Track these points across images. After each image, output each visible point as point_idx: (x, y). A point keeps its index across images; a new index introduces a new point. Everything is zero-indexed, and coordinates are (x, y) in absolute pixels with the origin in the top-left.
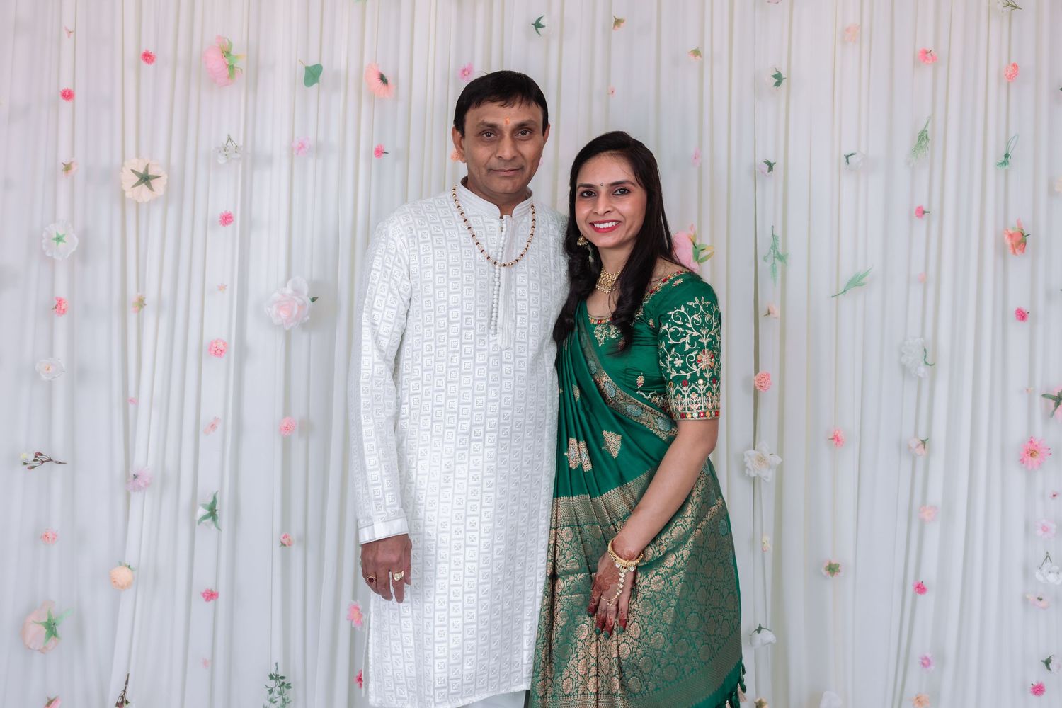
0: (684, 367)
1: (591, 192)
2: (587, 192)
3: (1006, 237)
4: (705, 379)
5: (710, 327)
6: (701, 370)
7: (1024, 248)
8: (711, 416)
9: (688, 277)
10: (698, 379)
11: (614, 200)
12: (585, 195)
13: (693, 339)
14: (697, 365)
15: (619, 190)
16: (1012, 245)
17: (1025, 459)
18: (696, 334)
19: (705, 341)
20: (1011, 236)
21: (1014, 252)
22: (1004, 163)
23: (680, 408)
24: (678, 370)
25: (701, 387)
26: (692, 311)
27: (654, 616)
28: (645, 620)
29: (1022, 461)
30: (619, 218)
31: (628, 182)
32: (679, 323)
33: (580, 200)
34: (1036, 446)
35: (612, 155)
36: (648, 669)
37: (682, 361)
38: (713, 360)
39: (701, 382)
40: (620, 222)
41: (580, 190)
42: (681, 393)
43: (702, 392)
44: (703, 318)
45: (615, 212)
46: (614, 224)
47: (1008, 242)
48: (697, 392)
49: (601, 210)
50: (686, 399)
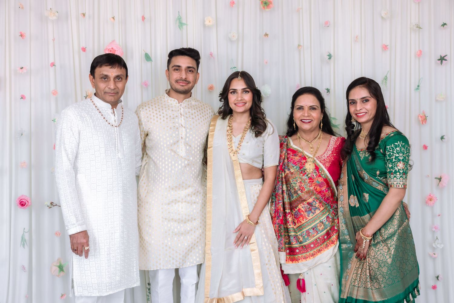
0: (392, 168)
1: (354, 102)
2: (353, 102)
3: (419, 117)
4: (400, 173)
5: (404, 153)
6: (398, 169)
7: (426, 122)
8: (401, 187)
9: (396, 133)
10: (397, 172)
11: (363, 104)
12: (352, 103)
13: (396, 157)
14: (397, 167)
15: (365, 100)
16: (422, 120)
17: (428, 202)
18: (397, 155)
19: (401, 158)
20: (421, 117)
21: (423, 123)
22: (417, 89)
23: (390, 183)
24: (390, 168)
25: (398, 176)
26: (396, 147)
27: (384, 260)
28: (380, 261)
29: (427, 203)
30: (366, 111)
31: (367, 97)
32: (391, 151)
33: (351, 105)
34: (432, 197)
35: (360, 87)
36: (381, 280)
37: (392, 166)
38: (404, 166)
39: (398, 173)
40: (366, 113)
41: (350, 101)
42: (391, 178)
43: (398, 178)
44: (401, 150)
45: (364, 109)
46: (364, 113)
47: (420, 119)
48: (396, 178)
49: (358, 109)
50: (392, 180)
